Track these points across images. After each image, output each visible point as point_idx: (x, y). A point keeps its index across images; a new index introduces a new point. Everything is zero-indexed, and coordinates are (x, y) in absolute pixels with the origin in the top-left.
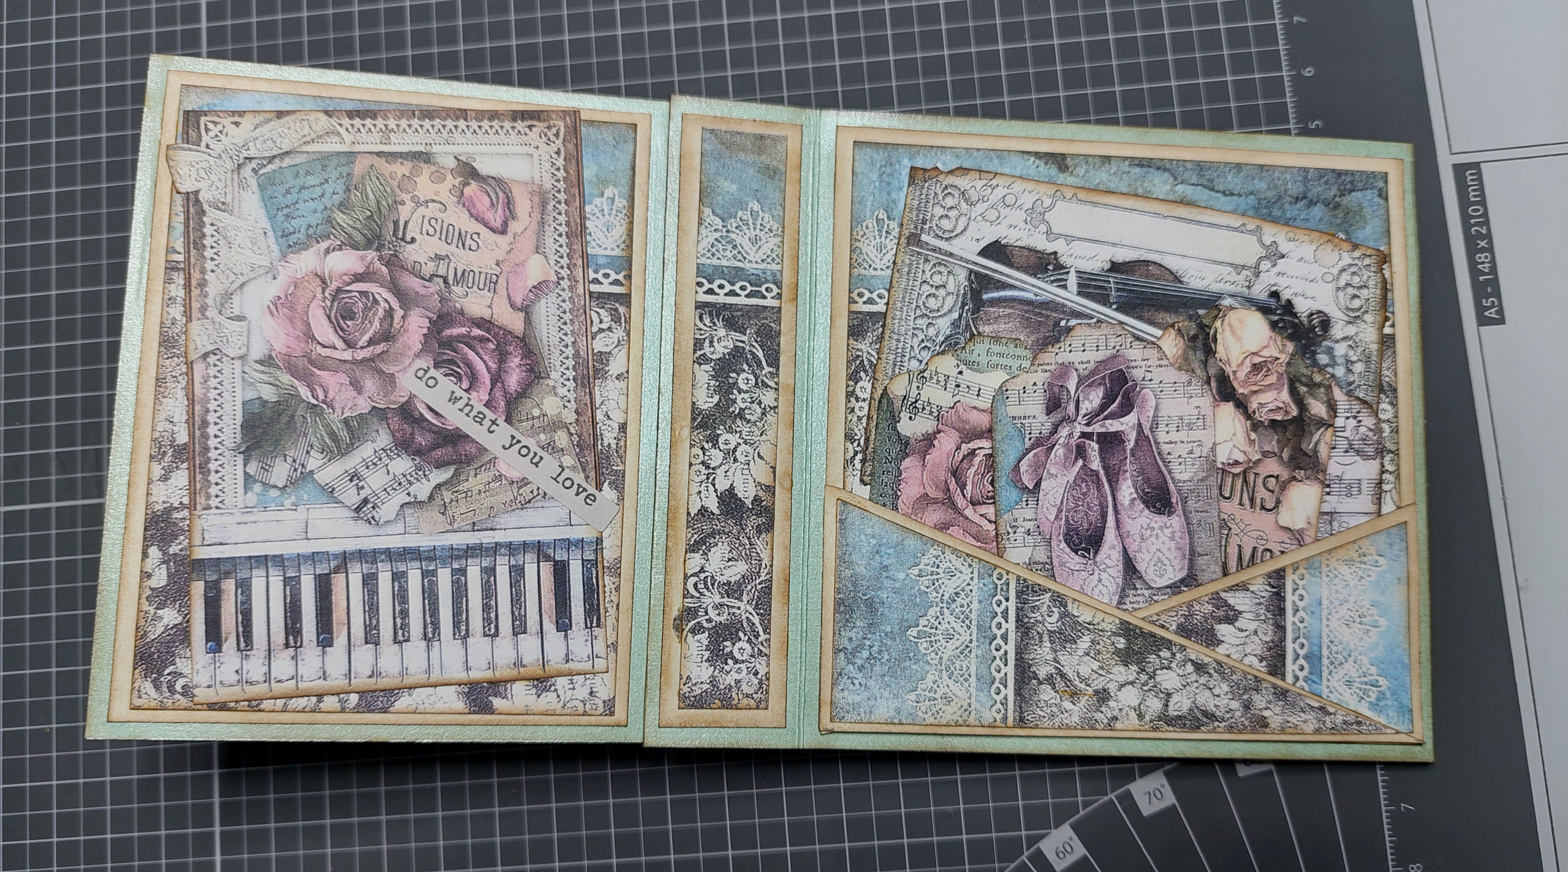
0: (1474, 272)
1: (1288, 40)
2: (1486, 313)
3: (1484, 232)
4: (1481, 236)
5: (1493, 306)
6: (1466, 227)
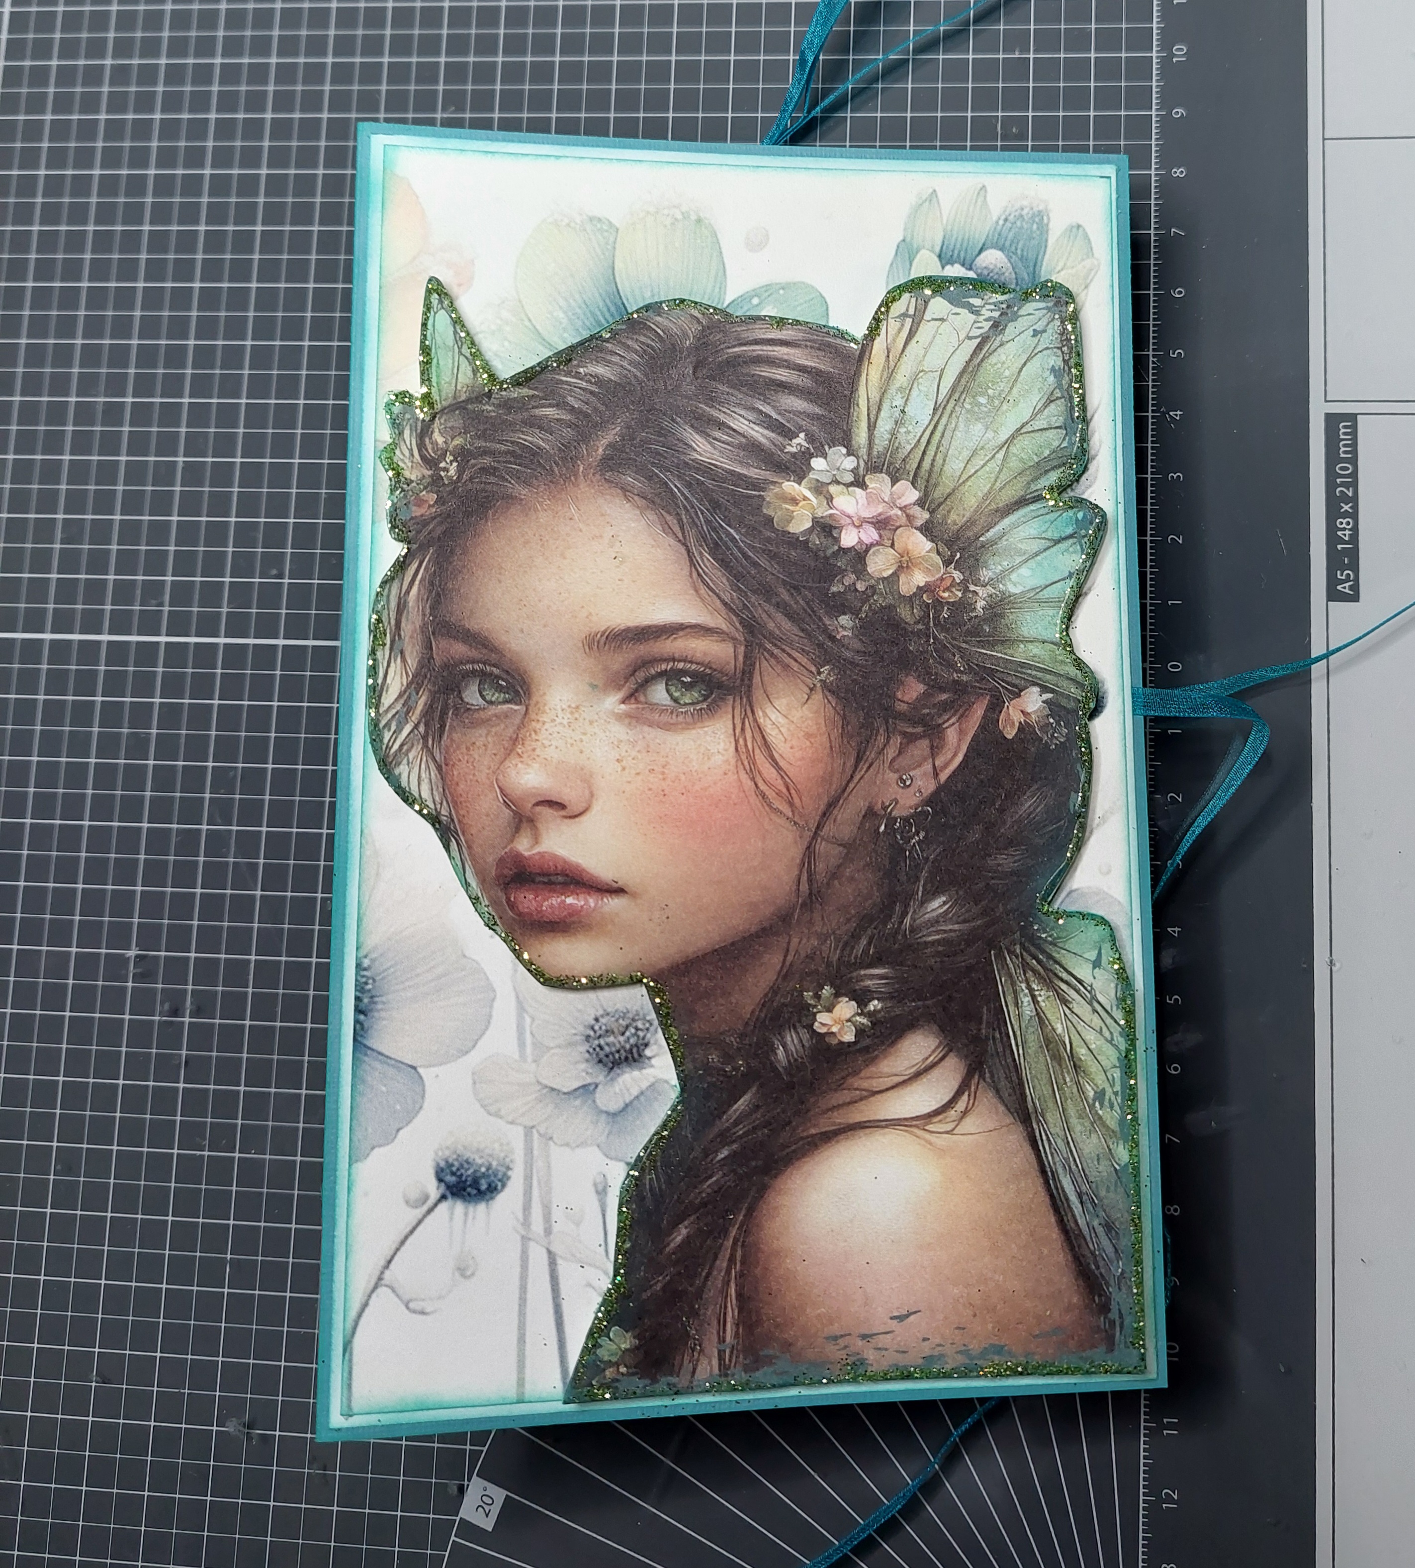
0: (1332, 538)
2: (1339, 587)
3: (1350, 494)
4: (1345, 499)
5: (1348, 579)
6: (1330, 485)
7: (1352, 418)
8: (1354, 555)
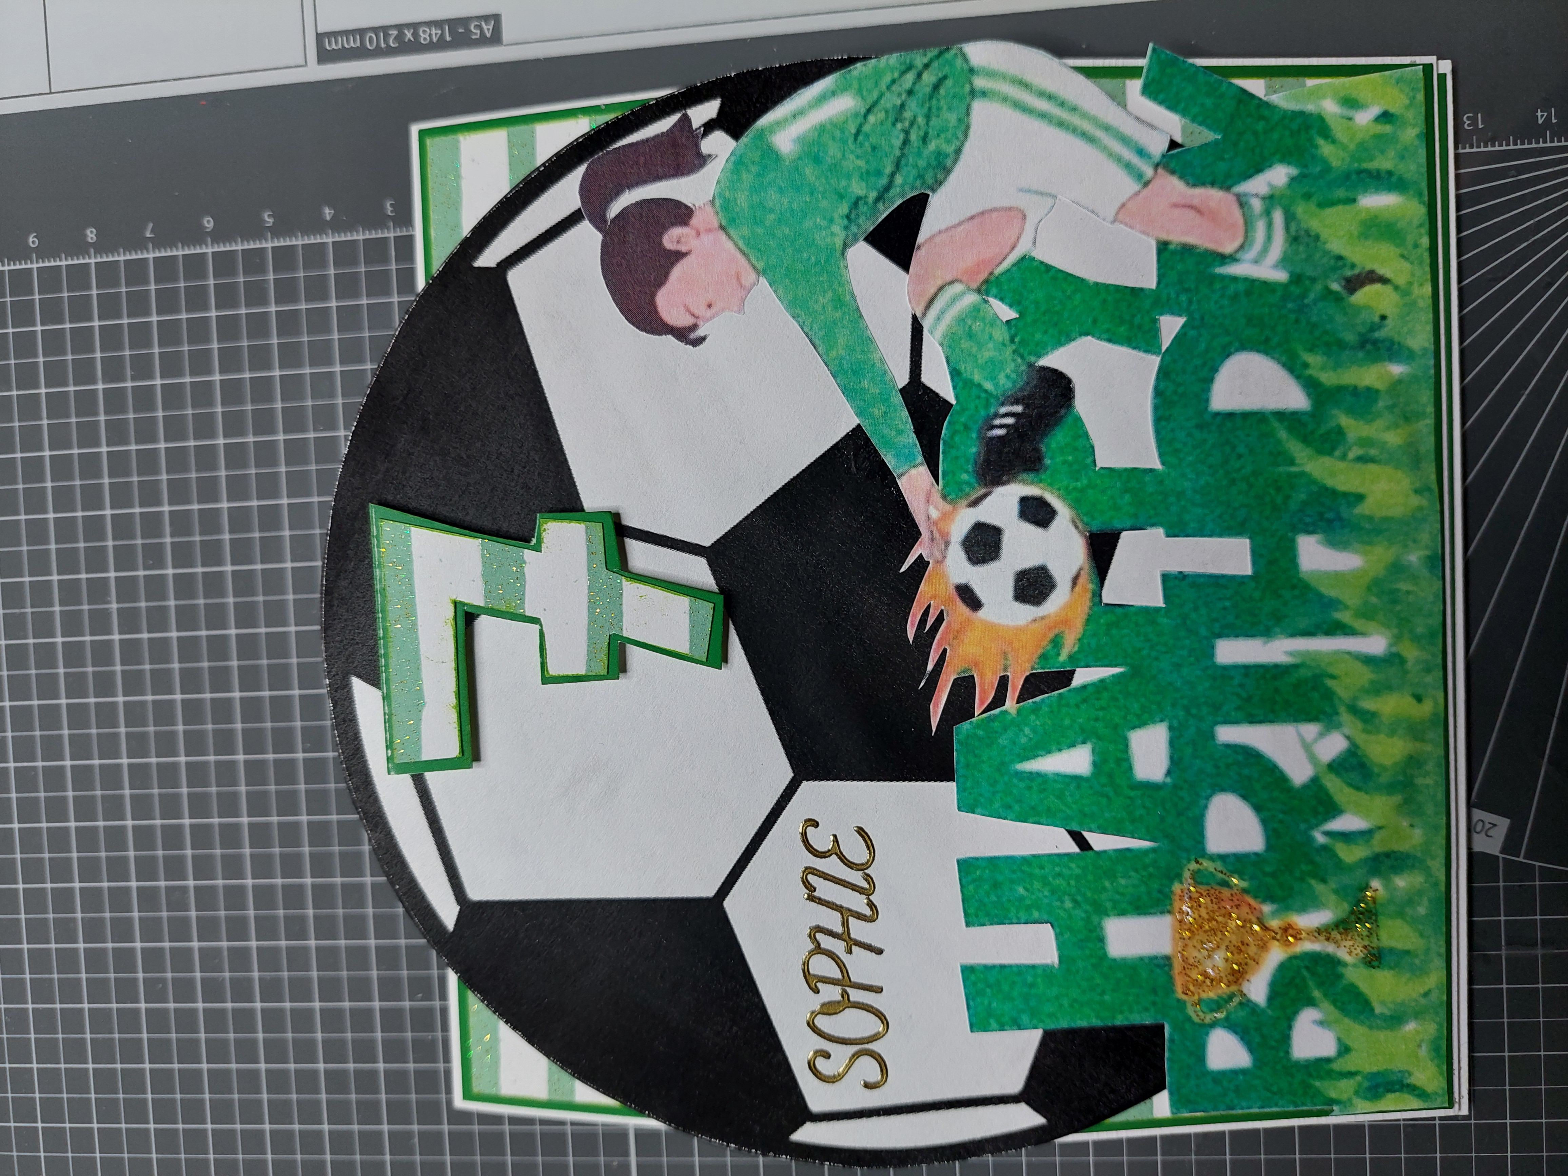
0: (440, 45)
1: (172, 245)
2: (488, 35)
3: (395, 32)
4: (400, 38)
5: (479, 27)
6: (390, 52)
7: (320, 37)
8: (453, 23)
